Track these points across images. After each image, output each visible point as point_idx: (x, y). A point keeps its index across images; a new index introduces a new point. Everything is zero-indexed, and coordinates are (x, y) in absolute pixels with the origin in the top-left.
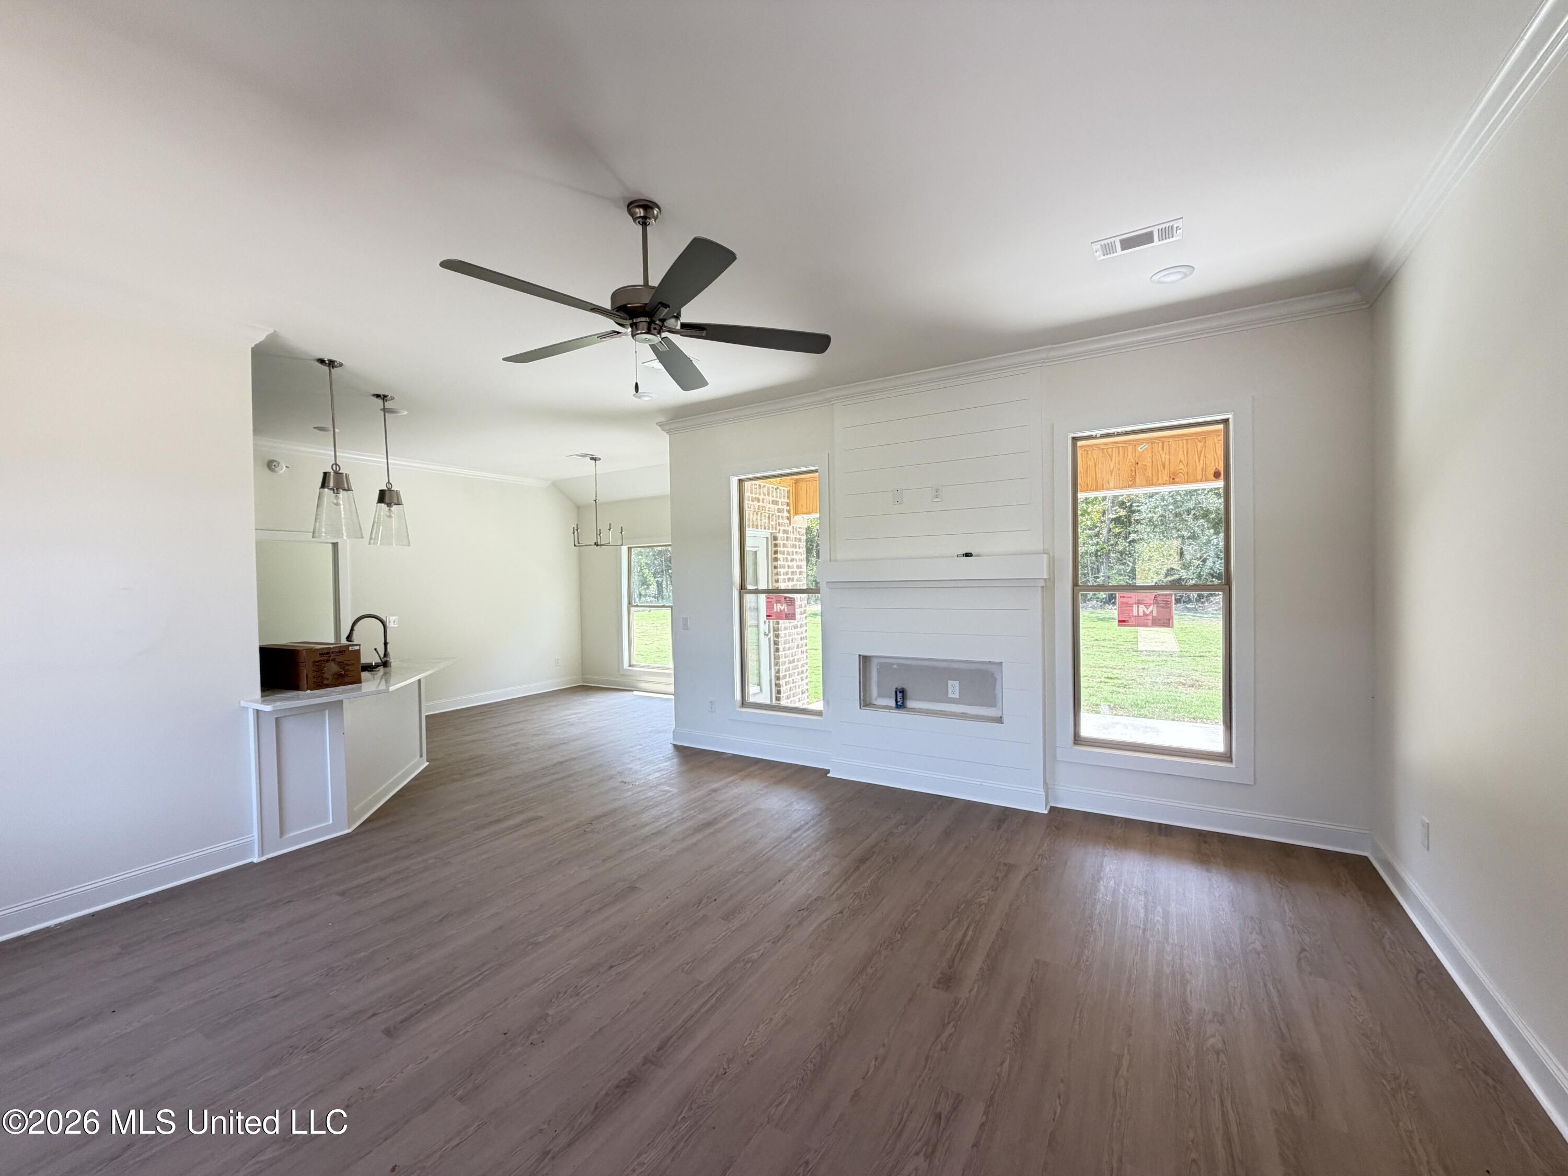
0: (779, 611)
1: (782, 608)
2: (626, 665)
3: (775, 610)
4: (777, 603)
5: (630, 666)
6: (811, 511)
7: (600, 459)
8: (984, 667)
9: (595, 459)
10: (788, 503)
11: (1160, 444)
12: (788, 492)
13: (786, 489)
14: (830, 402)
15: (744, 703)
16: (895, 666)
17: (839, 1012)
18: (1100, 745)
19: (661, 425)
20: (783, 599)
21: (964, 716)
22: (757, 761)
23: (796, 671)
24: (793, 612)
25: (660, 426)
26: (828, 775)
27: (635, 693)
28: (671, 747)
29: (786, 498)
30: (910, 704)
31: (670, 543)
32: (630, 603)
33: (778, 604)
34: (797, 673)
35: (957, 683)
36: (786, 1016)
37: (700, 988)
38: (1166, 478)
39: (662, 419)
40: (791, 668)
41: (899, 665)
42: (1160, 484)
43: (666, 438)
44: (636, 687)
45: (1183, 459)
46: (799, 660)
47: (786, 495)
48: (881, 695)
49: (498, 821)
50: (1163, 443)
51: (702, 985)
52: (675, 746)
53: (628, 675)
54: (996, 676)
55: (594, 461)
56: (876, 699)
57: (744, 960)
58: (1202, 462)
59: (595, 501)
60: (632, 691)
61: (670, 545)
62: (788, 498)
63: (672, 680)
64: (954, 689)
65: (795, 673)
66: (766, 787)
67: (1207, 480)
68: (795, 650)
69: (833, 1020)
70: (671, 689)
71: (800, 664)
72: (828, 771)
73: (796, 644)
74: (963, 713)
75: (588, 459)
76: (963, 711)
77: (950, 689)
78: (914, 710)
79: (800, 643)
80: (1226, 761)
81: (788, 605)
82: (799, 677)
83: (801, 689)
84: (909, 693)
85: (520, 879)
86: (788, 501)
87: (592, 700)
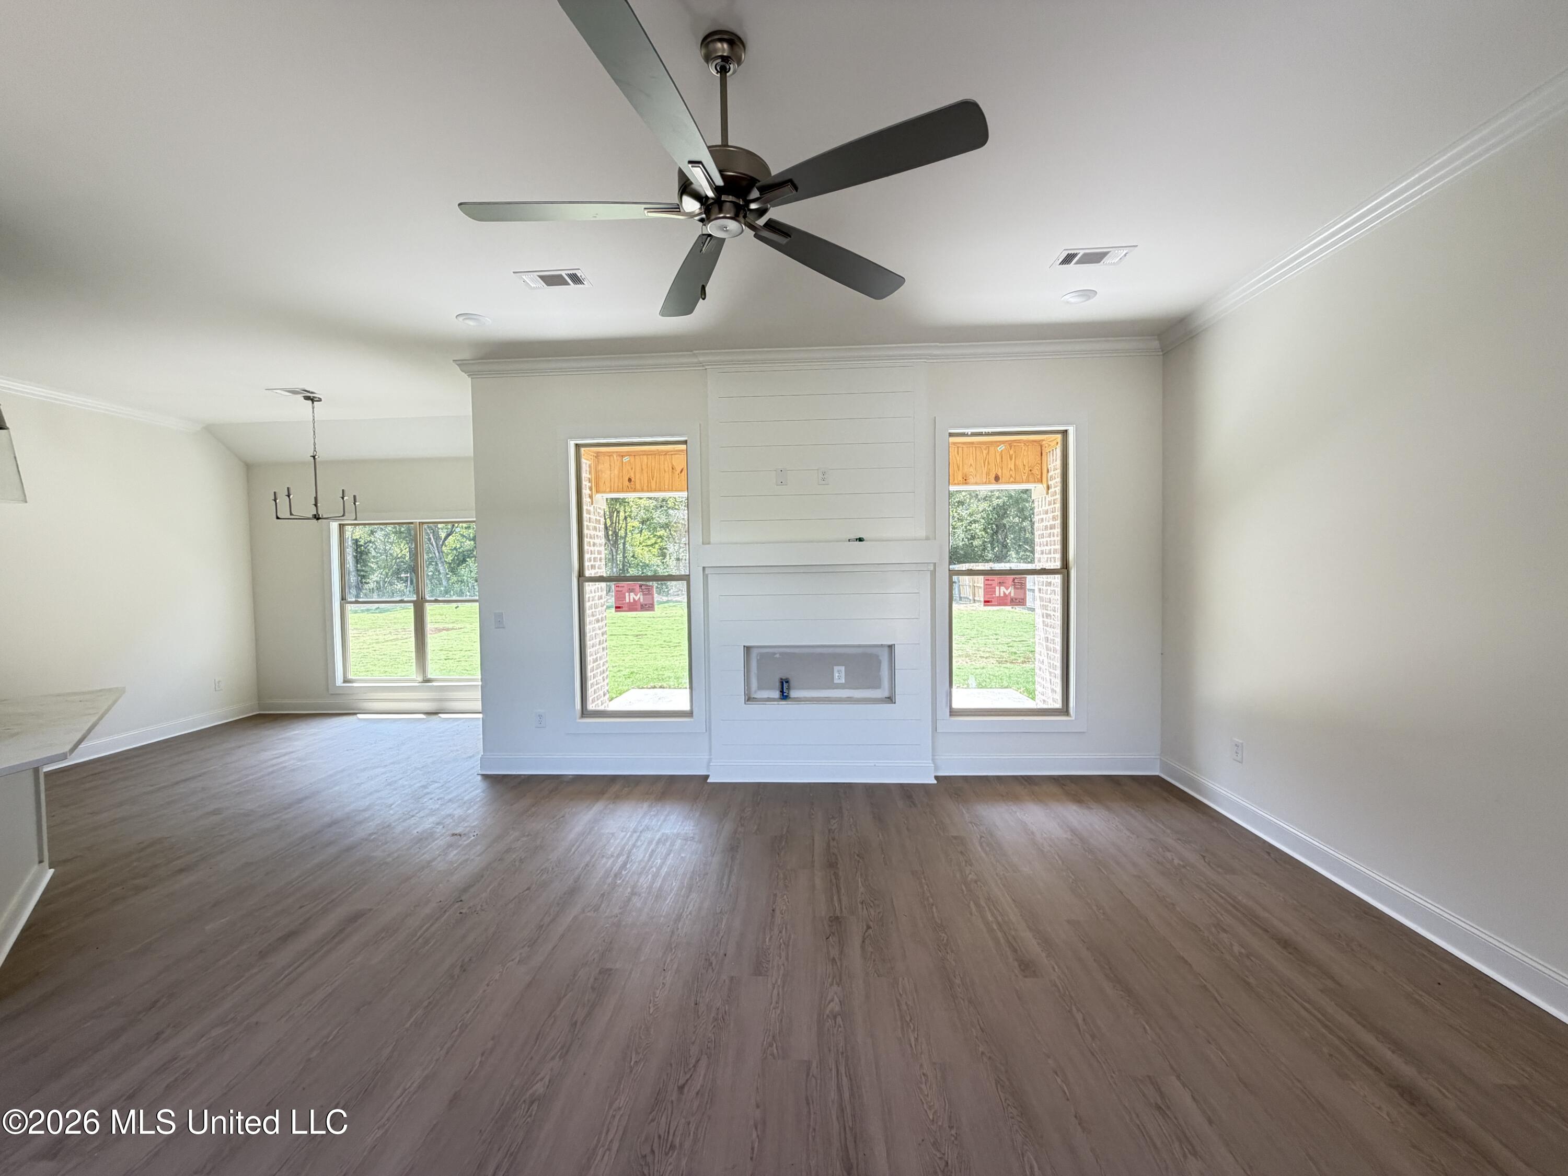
0: (632, 601)
1: (637, 598)
2: (339, 681)
3: (627, 601)
4: (629, 593)
5: (345, 682)
6: (616, 489)
7: (320, 400)
8: (869, 651)
9: (312, 400)
10: (589, 479)
11: (956, 449)
12: (590, 466)
13: (588, 462)
14: (703, 366)
15: (585, 713)
16: (777, 656)
17: (977, 1037)
18: (970, 713)
19: (462, 364)
20: (637, 588)
21: (850, 700)
22: (613, 779)
23: (599, 671)
24: (651, 602)
25: (458, 365)
26: (709, 781)
27: (359, 716)
28: (479, 778)
29: (588, 473)
30: (794, 694)
31: (475, 519)
32: (343, 598)
33: (632, 594)
34: (599, 673)
35: (843, 668)
36: (934, 1064)
37: (814, 1069)
38: (960, 478)
39: (466, 355)
40: (595, 668)
41: (781, 654)
42: (955, 484)
43: (469, 380)
44: (359, 710)
45: (972, 463)
46: (601, 658)
47: (588, 469)
48: (760, 688)
49: (291, 935)
50: (958, 448)
51: (814, 1065)
52: (486, 777)
53: (348, 694)
54: (881, 658)
55: (310, 402)
56: (755, 692)
57: (828, 1016)
58: (986, 467)
59: (314, 457)
60: (356, 714)
61: (474, 522)
62: (590, 473)
63: (478, 694)
64: (839, 675)
65: (597, 673)
66: (650, 806)
67: (990, 483)
68: (598, 647)
69: (981, 1049)
70: (478, 706)
71: (601, 662)
72: (707, 777)
73: (598, 640)
74: (848, 698)
75: (300, 398)
76: (848, 696)
77: (836, 675)
78: (798, 700)
79: (602, 638)
80: (1064, 715)
81: (644, 595)
82: (601, 678)
83: (603, 691)
84: (792, 683)
85: (420, 1012)
86: (590, 477)
87: (297, 732)
